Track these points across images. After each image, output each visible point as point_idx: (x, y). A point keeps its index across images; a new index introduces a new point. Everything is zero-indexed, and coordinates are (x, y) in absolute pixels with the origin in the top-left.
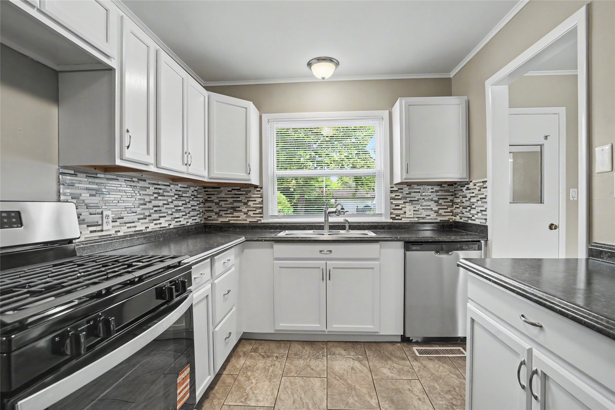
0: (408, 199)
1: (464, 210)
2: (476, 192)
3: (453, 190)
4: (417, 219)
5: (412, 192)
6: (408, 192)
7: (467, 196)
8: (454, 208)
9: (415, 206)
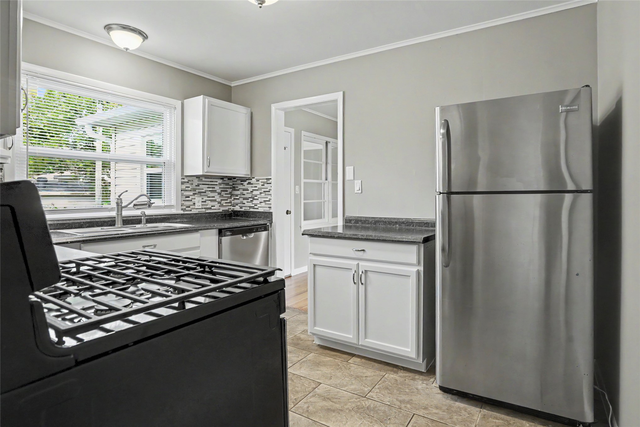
0: (197, 191)
1: (245, 201)
2: (259, 186)
3: (232, 184)
4: (204, 210)
5: (201, 184)
6: (197, 184)
7: (248, 189)
8: (233, 199)
9: (203, 197)
